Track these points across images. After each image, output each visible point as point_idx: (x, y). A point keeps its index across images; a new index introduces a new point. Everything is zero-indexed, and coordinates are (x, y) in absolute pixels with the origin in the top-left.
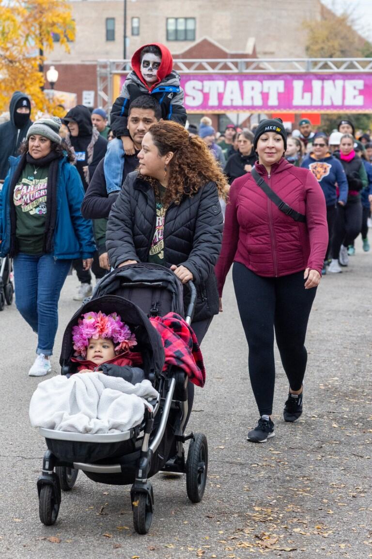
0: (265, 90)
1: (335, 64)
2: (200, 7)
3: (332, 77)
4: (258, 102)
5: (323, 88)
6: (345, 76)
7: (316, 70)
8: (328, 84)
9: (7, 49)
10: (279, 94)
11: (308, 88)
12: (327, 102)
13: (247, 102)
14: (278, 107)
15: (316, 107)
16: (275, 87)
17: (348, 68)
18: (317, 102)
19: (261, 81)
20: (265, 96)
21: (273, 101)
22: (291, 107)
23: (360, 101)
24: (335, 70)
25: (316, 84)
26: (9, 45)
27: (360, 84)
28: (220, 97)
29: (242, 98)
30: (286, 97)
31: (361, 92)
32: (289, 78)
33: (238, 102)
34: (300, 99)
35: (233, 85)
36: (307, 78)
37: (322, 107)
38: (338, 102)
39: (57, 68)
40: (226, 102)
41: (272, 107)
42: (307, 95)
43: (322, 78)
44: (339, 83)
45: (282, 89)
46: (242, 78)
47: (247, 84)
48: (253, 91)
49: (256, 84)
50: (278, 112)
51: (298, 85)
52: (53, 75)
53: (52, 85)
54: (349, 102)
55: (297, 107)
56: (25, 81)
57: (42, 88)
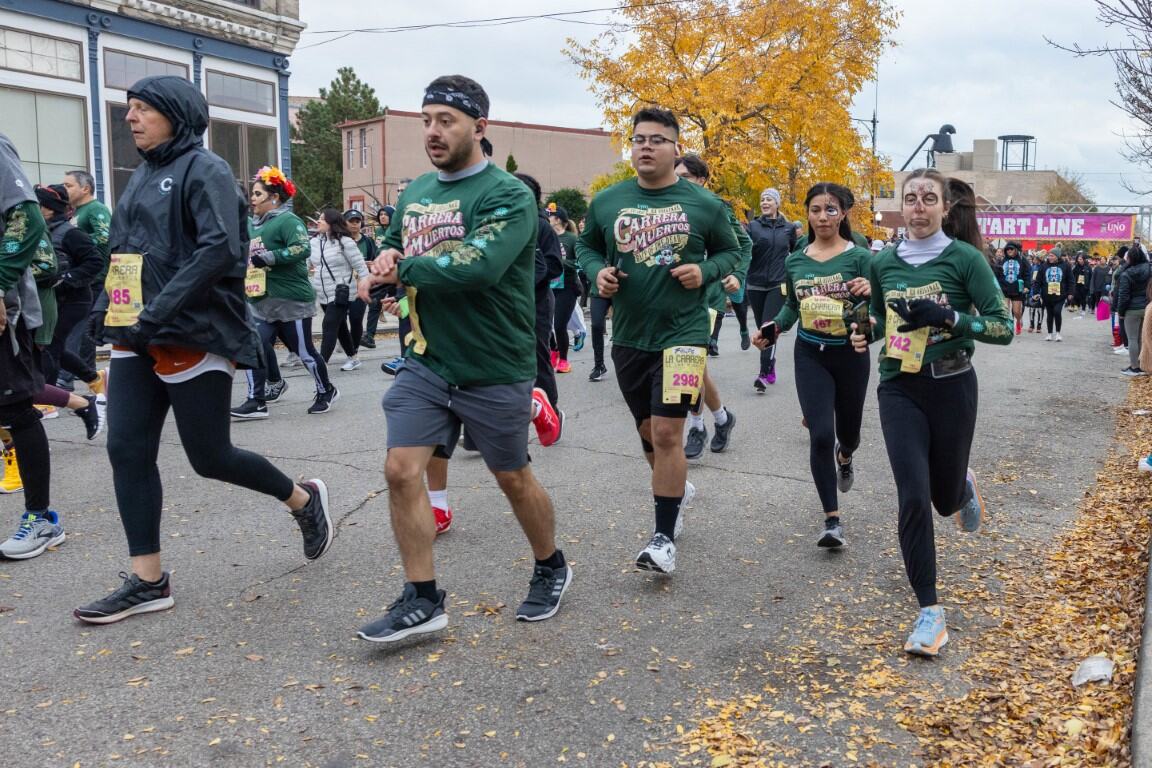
0: (1018, 224)
1: (1065, 207)
2: (977, 176)
3: (1062, 216)
4: (1013, 232)
5: (1057, 224)
6: (1073, 216)
7: (1053, 212)
8: (1061, 221)
10: (1027, 227)
11: (1047, 224)
12: (1059, 233)
13: (1006, 232)
14: (1027, 235)
15: (1052, 236)
16: (1025, 223)
17: (1074, 210)
18: (1052, 233)
19: (1015, 218)
20: (1018, 228)
21: (1023, 231)
22: (1035, 236)
23: (1081, 232)
24: (1066, 211)
25: (1053, 221)
27: (1082, 221)
28: (988, 228)
29: (1003, 229)
30: (1032, 229)
31: (1083, 227)
32: (1034, 216)
33: (999, 232)
34: (1041, 230)
35: (997, 221)
36: (1046, 217)
37: (1056, 236)
38: (1067, 233)
39: (882, 213)
40: (992, 232)
41: (1023, 236)
42: (1046, 228)
43: (1057, 217)
44: (1068, 221)
45: (1029, 224)
46: (1003, 216)
47: (1006, 220)
48: (1010, 225)
49: (1013, 221)
50: (1026, 239)
51: (1040, 221)
52: (879, 217)
53: (878, 223)
54: (1074, 233)
55: (1040, 236)
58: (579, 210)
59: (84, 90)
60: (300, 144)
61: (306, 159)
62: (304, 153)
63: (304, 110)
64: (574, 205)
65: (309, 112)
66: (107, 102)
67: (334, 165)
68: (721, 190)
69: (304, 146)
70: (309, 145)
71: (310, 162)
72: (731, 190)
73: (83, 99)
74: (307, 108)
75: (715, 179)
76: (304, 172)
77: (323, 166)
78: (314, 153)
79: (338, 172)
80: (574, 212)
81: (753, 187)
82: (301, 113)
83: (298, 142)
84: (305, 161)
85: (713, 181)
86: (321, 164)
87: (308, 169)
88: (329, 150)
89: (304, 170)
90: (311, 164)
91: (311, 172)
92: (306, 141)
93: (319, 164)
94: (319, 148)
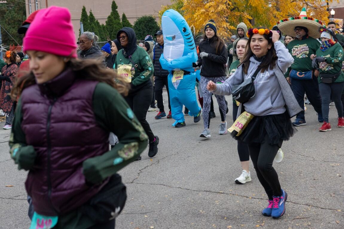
9: (313, 4)
26: (314, 2)
39: (334, 9)
52: (333, 12)
53: (333, 16)
56: (321, 15)
57: (329, 18)
58: (153, 27)
60: (4, 3)
61: (7, 10)
62: (6, 7)
64: (149, 25)
67: (21, 12)
68: (234, 9)
69: (6, 4)
70: (9, 3)
72: (241, 8)
75: (230, 3)
76: (7, 18)
77: (16, 14)
78: (11, 7)
79: (24, 16)
80: (150, 29)
81: (253, 5)
83: (4, 2)
84: (7, 12)
85: (229, 5)
86: (15, 13)
87: (9, 16)
88: (19, 5)
89: (7, 16)
90: (10, 13)
91: (10, 17)
92: (7, 1)
93: (14, 13)
94: (14, 4)
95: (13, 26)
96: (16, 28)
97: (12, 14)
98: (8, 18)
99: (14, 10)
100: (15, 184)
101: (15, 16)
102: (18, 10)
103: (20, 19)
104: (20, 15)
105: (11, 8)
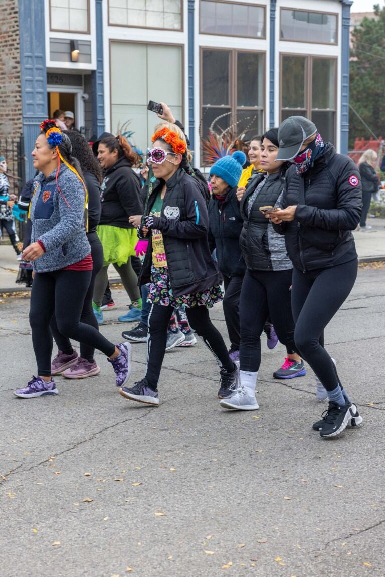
59: (182, 38)
61: (357, 75)
62: (356, 69)
63: (359, 27)
65: (363, 29)
66: (200, 47)
69: (356, 62)
71: (362, 78)
73: (181, 47)
74: (362, 25)
78: (365, 68)
82: (356, 30)
84: (357, 78)
87: (359, 85)
88: (380, 66)
89: (356, 86)
90: (362, 80)
91: (362, 88)
92: (359, 58)
93: (369, 80)
94: (370, 64)
95: (365, 104)
96: (371, 107)
97: (365, 82)
98: (358, 89)
99: (370, 74)
100: (373, 383)
101: (370, 85)
102: (376, 74)
103: (379, 91)
104: (379, 84)
105: (363, 71)
